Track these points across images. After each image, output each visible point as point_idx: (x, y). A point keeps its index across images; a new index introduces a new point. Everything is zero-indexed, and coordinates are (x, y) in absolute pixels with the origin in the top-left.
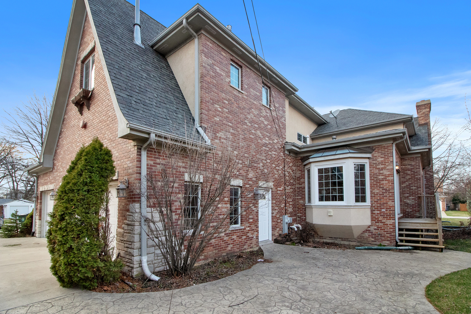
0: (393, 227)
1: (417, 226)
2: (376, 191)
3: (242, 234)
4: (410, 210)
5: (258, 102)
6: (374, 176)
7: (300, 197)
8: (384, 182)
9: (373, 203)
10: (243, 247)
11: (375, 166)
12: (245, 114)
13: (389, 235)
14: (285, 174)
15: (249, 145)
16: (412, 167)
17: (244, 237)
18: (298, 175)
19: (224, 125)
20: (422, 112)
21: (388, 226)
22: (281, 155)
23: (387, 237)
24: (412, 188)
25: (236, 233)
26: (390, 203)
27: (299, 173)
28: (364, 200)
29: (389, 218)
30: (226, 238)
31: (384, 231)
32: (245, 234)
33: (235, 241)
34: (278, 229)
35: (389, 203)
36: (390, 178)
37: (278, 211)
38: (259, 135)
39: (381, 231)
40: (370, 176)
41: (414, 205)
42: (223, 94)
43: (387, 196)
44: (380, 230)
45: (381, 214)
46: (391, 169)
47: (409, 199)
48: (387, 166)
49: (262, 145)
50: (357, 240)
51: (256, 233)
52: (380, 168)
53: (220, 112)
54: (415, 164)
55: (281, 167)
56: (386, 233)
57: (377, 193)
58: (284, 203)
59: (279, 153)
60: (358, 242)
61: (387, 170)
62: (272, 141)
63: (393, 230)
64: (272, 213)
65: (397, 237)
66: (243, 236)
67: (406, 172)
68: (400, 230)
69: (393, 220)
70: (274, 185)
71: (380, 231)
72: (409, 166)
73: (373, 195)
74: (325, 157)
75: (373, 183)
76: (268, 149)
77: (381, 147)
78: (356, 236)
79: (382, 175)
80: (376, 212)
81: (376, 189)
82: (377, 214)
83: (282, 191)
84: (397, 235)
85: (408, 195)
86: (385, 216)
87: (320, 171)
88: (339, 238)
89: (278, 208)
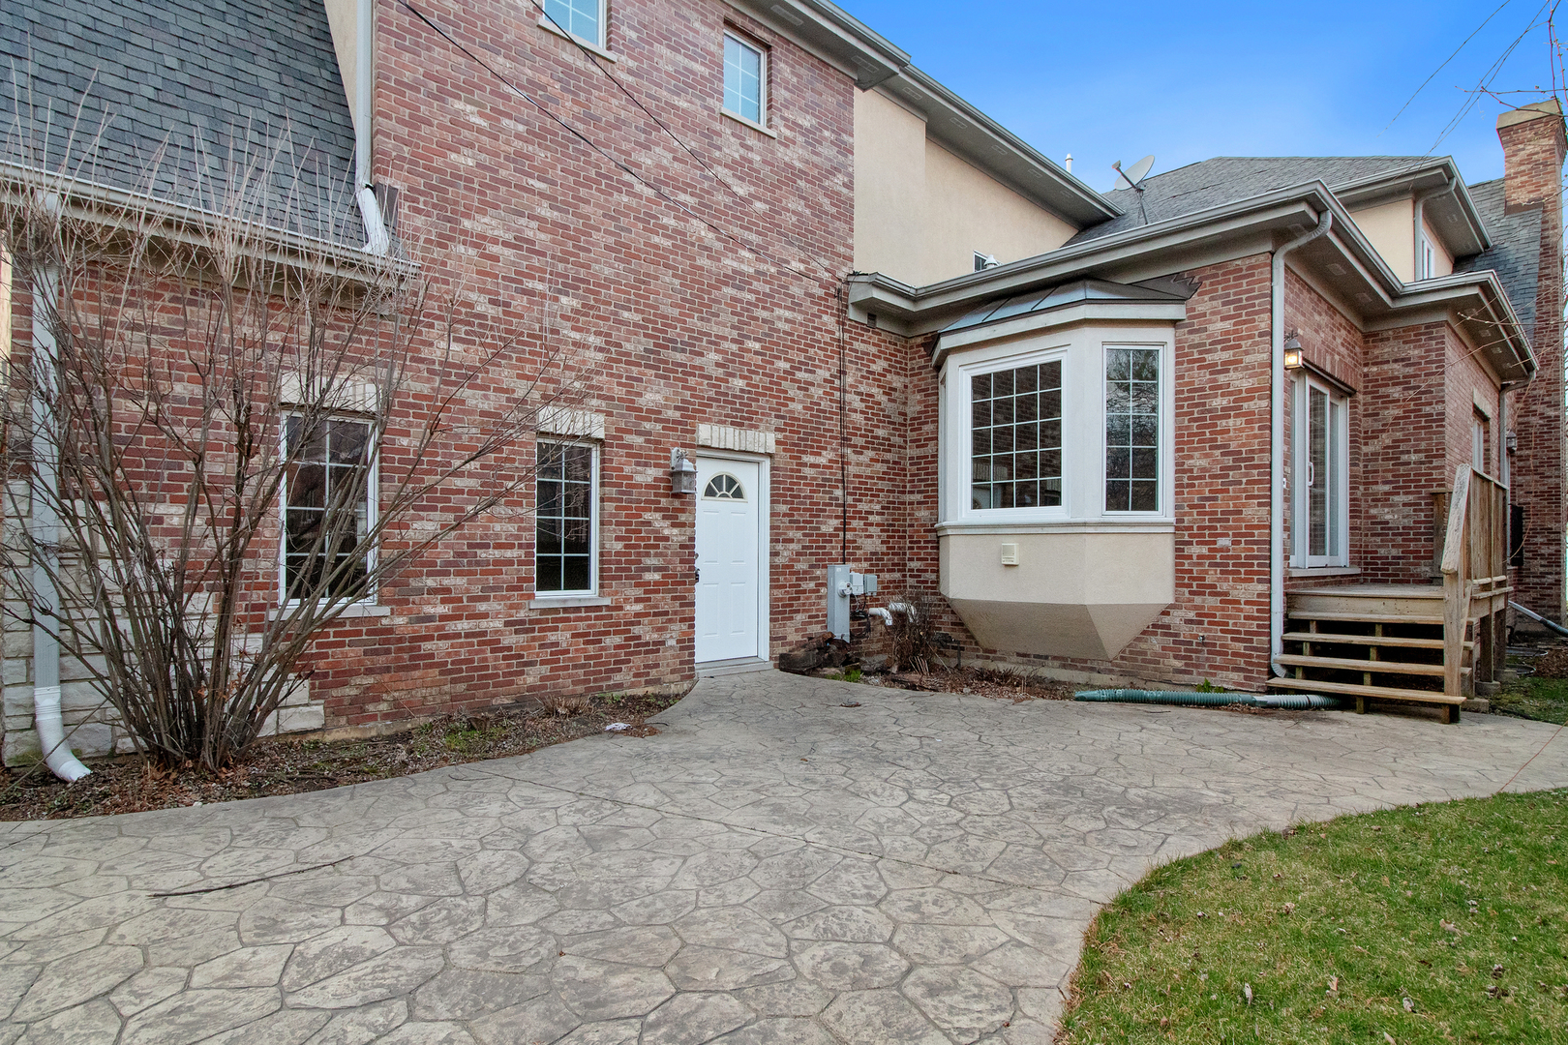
0: (1258, 611)
1: (1371, 612)
2: (1198, 462)
3: (605, 625)
4: (1394, 552)
5: (698, 102)
6: (1193, 398)
7: (918, 497)
8: (1231, 422)
9: (1185, 514)
10: (609, 678)
11: (1196, 356)
12: (625, 146)
13: (1240, 647)
14: (842, 405)
15: (648, 275)
16: (1411, 370)
17: (611, 641)
18: (913, 409)
19: (503, 189)
20: (1522, 155)
21: (1241, 610)
22: (825, 324)
23: (1235, 654)
24: (1404, 458)
25: (568, 620)
26: (1252, 512)
27: (919, 402)
28: (1146, 499)
29: (1246, 573)
30: (510, 639)
31: (1222, 631)
32: (624, 627)
33: (567, 651)
34: (800, 617)
35: (1247, 512)
36: (1259, 405)
37: (804, 547)
38: (700, 239)
39: (1210, 631)
40: (1177, 400)
41: (1411, 528)
42: (500, 59)
43: (1240, 483)
44: (1210, 623)
45: (1215, 557)
46: (1261, 365)
47: (1391, 506)
48: (1247, 353)
49: (717, 280)
50: (1117, 666)
51: (678, 628)
52: (1216, 365)
53: (480, 131)
54: (1421, 357)
55: (823, 374)
56: (1233, 639)
57: (1203, 469)
58: (837, 517)
59: (813, 315)
60: (1123, 674)
61: (1246, 368)
62: (774, 264)
63: (1258, 626)
64: (774, 554)
65: (1277, 653)
66: (607, 633)
67: (1382, 391)
68: (1291, 625)
69: (1260, 581)
70: (785, 444)
71: (1206, 630)
72: (1395, 366)
73: (1186, 481)
74: (995, 327)
75: (1187, 428)
76: (751, 297)
77: (1224, 274)
78: (1112, 652)
79: (1223, 395)
80: (1195, 550)
81: (1196, 454)
82: (1200, 557)
83: (824, 467)
84: (1277, 646)
85: (1387, 488)
86: (1228, 565)
87: (980, 385)
88: (1055, 658)
89: (805, 535)
